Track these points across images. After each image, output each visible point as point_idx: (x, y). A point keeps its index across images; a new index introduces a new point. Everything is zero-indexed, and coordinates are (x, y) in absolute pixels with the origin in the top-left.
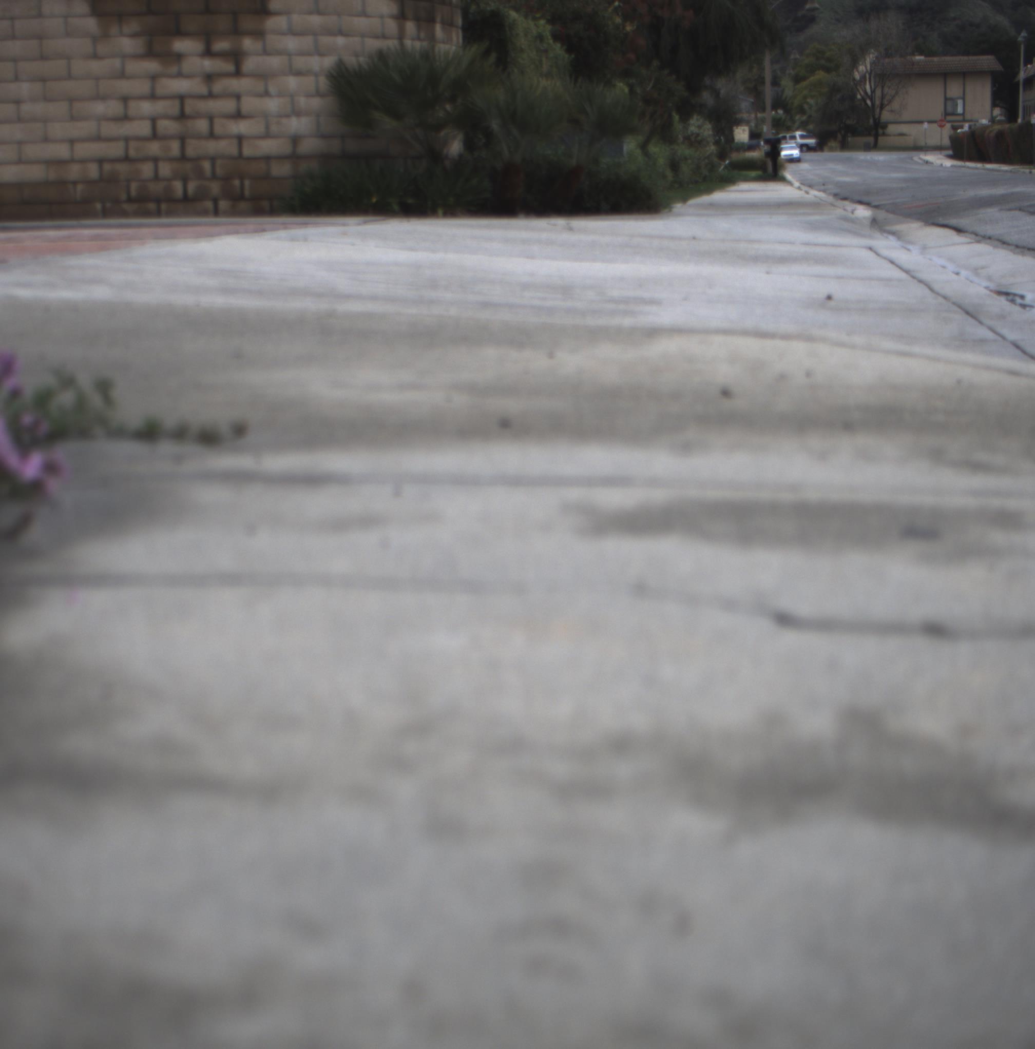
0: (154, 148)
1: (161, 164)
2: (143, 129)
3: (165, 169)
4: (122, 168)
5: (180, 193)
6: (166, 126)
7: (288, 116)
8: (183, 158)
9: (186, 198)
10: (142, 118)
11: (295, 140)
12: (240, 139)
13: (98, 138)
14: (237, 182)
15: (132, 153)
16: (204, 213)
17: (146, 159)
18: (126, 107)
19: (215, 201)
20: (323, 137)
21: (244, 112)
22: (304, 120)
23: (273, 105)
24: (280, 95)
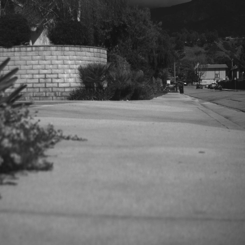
0: (39, 85)
1: (40, 89)
2: (37, 81)
3: (41, 90)
4: (31, 89)
5: (45, 95)
6: (42, 80)
7: (69, 78)
8: (46, 87)
9: (46, 96)
10: (36, 79)
11: (70, 83)
12: (58, 83)
13: (27, 83)
14: (57, 93)
15: (34, 86)
16: (50, 100)
17: (37, 88)
18: (33, 76)
19: (53, 97)
20: (76, 83)
21: (59, 77)
22: (72, 79)
23: (65, 76)
24: (67, 74)
